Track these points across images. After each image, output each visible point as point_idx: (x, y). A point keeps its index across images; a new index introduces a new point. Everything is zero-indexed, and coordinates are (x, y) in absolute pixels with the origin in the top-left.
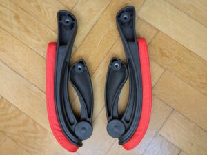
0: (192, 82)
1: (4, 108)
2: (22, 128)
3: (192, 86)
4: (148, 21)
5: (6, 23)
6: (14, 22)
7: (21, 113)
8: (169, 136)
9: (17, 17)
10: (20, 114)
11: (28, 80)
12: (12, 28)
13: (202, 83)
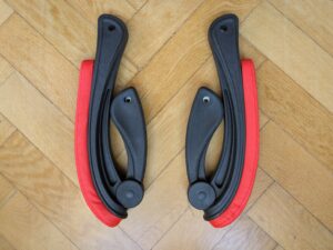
0: (307, 144)
1: (18, 146)
2: (41, 181)
3: (306, 149)
4: (253, 42)
5: (38, 17)
6: (50, 18)
7: (43, 156)
8: (261, 219)
9: (54, 11)
10: (41, 159)
11: (59, 109)
12: (45, 26)
13: (321, 147)
